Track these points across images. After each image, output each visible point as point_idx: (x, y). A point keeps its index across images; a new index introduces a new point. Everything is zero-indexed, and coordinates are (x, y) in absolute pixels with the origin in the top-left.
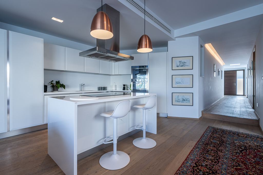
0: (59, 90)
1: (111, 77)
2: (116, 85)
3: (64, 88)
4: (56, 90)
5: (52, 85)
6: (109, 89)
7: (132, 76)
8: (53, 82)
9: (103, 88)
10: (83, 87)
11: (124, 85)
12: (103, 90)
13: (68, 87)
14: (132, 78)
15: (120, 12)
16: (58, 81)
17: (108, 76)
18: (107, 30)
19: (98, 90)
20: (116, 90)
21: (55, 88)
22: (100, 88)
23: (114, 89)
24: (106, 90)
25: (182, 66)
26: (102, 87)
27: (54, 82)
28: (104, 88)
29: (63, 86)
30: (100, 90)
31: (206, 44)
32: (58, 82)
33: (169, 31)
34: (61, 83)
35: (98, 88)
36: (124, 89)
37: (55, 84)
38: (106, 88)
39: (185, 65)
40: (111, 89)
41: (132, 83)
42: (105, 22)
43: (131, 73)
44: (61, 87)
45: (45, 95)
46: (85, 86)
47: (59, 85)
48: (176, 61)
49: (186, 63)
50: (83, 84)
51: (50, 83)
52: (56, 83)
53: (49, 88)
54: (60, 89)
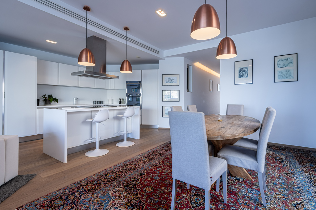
0: (51, 103)
1: (108, 91)
2: (113, 100)
3: (57, 102)
4: (48, 103)
5: (44, 99)
6: (105, 103)
7: (127, 90)
8: (45, 96)
9: (99, 102)
10: (77, 101)
11: (120, 99)
12: (99, 104)
13: (61, 100)
14: (127, 92)
15: (107, 40)
16: (50, 95)
17: (105, 90)
18: (90, 62)
19: (94, 104)
20: (113, 104)
21: (48, 102)
22: (95, 102)
23: (110, 103)
24: (102, 104)
25: (171, 82)
26: (97, 101)
27: (47, 96)
28: (101, 102)
29: (56, 100)
30: (95, 104)
31: (195, 63)
32: (50, 97)
33: (157, 52)
34: (54, 97)
35: (94, 102)
36: (120, 103)
37: (47, 98)
38: (102, 102)
39: (173, 82)
40: (108, 103)
41: (127, 97)
42: (88, 55)
43: (126, 88)
44: (53, 101)
45: (38, 108)
46: (79, 100)
47: (51, 99)
48: (166, 78)
49: (173, 80)
50: (77, 98)
51: (43, 97)
52: (49, 97)
53: (41, 102)
54: (53, 103)
